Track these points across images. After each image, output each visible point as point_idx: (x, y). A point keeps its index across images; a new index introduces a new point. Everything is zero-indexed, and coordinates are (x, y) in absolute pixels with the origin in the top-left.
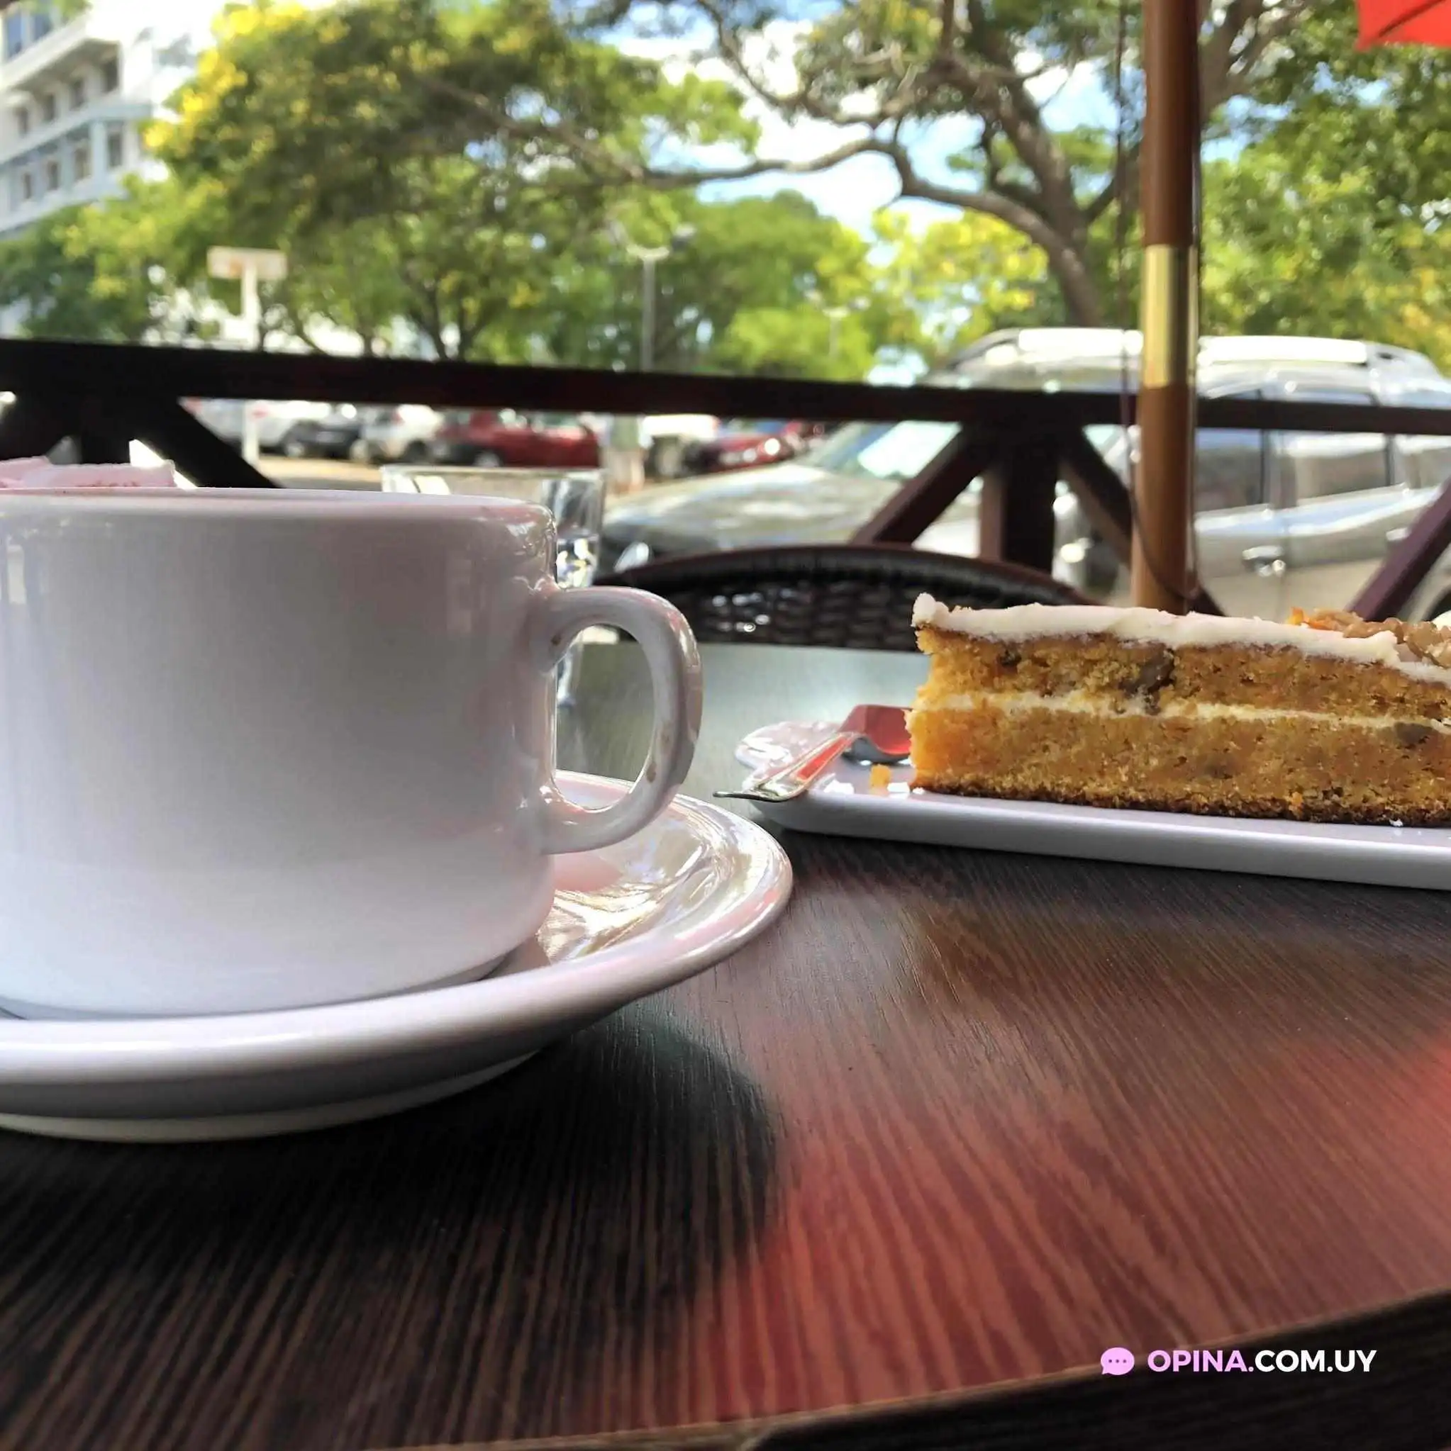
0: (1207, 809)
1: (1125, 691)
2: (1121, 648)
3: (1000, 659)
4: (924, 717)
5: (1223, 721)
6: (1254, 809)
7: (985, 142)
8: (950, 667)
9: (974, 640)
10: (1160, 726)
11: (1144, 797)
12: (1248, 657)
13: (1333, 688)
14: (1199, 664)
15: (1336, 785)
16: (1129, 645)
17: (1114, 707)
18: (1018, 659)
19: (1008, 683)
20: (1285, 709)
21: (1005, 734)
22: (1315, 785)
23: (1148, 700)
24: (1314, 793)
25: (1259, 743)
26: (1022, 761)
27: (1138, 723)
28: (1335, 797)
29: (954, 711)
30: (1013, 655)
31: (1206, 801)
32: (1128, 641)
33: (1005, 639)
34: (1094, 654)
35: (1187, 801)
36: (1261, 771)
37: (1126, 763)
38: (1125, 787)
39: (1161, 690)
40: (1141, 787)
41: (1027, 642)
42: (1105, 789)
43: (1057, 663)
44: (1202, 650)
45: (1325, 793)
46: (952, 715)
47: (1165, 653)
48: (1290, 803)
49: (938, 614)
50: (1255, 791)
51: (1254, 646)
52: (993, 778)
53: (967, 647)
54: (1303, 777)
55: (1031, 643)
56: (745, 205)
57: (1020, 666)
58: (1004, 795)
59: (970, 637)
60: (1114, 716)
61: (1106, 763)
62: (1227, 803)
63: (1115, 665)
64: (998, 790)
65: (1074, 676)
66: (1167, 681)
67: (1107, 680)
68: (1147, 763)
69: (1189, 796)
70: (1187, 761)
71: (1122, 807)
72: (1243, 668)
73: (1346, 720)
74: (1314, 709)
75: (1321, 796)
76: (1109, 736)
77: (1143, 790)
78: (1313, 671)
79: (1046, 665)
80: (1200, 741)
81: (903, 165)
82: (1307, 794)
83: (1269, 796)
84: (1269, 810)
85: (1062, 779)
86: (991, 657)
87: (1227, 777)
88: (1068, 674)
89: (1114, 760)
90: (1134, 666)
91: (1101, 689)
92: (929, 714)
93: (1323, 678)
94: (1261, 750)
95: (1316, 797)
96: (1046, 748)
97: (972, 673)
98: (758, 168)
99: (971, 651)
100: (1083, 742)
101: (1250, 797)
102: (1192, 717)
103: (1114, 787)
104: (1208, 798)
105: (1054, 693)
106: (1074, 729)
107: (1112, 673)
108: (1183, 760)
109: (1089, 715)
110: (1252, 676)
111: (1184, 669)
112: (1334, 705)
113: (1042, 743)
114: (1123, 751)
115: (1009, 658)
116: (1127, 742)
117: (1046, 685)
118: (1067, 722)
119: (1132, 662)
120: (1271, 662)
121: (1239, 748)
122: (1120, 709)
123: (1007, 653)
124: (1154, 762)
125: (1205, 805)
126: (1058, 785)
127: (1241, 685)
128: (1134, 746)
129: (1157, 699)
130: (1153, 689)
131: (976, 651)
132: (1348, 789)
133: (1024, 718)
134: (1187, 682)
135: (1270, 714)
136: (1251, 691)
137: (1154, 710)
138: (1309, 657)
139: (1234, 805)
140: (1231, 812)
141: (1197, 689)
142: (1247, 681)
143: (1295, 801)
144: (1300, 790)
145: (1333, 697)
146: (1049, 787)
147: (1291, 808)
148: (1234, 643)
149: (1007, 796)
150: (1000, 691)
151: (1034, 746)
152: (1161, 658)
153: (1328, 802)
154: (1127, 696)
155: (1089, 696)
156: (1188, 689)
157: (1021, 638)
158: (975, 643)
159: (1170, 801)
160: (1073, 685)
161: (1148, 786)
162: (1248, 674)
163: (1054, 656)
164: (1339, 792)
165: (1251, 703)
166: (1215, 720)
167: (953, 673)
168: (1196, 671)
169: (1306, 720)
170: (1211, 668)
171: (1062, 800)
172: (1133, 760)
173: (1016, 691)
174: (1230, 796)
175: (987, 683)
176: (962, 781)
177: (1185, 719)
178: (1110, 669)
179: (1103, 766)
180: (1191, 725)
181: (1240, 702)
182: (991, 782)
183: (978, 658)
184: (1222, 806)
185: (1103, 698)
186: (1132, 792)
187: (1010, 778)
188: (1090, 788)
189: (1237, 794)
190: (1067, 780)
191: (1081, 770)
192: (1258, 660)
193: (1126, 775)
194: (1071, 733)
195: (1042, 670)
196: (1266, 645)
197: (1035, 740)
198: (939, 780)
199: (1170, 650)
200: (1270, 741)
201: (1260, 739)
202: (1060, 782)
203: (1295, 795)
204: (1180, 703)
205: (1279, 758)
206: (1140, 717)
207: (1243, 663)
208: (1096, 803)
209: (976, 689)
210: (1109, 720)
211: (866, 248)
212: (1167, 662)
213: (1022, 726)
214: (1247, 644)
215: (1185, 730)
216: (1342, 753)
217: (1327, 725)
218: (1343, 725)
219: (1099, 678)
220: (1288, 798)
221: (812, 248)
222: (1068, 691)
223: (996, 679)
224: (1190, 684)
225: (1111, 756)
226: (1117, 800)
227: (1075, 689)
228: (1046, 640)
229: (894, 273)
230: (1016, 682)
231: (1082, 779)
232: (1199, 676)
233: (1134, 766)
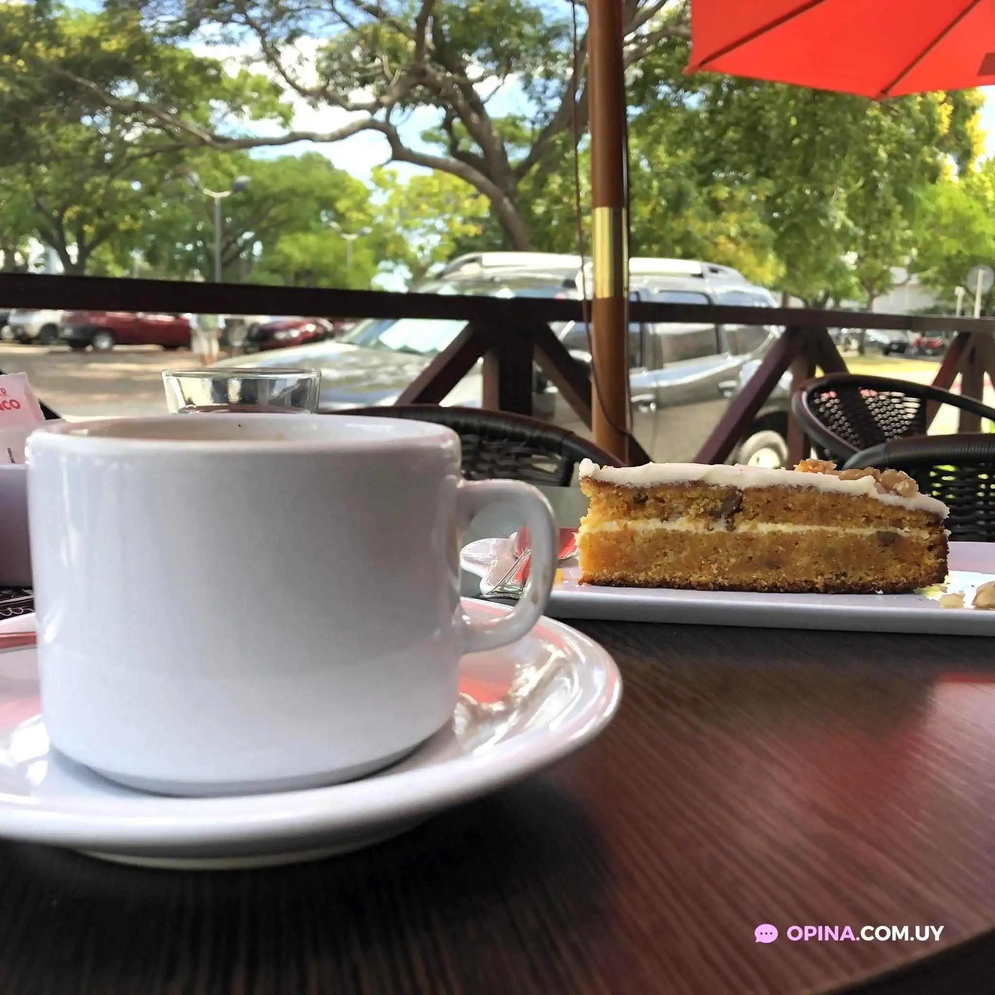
0: (767, 589)
1: (713, 517)
2: (709, 490)
3: (635, 498)
4: (588, 538)
5: (774, 533)
6: (795, 588)
8: (602, 505)
9: (619, 487)
10: (736, 538)
11: (728, 583)
12: (788, 494)
13: (838, 511)
14: (758, 499)
15: (843, 570)
16: (715, 488)
17: (707, 527)
18: (646, 498)
19: (640, 514)
20: (810, 525)
21: (639, 547)
22: (831, 571)
23: (728, 522)
24: (830, 576)
25: (796, 546)
26: (651, 562)
27: (721, 536)
28: (843, 578)
29: (607, 532)
30: (643, 496)
31: (766, 584)
32: (713, 486)
33: (638, 486)
34: (694, 494)
35: (754, 584)
36: (798, 564)
37: (715, 562)
38: (716, 577)
39: (736, 515)
40: (726, 576)
41: (652, 487)
42: (703, 579)
43: (670, 500)
44: (759, 490)
45: (837, 575)
46: (606, 535)
47: (737, 492)
48: (817, 583)
49: (595, 472)
50: (794, 576)
51: (791, 487)
52: (633, 575)
53: (615, 492)
54: (823, 566)
55: (654, 488)
57: (648, 503)
58: (640, 585)
59: (616, 485)
60: (707, 533)
61: (703, 562)
62: (779, 584)
63: (707, 500)
64: (636, 582)
65: (681, 508)
66: (738, 510)
67: (702, 510)
68: (729, 561)
69: (755, 581)
70: (753, 559)
71: (715, 590)
72: (785, 500)
73: (847, 530)
74: (828, 525)
75: (834, 578)
76: (705, 545)
77: (727, 579)
78: (827, 502)
79: (663, 502)
80: (760, 546)
82: (826, 576)
83: (803, 579)
84: (804, 587)
85: (676, 573)
86: (629, 497)
87: (778, 568)
88: (677, 507)
89: (707, 560)
90: (718, 501)
91: (697, 515)
92: (591, 535)
93: (833, 506)
94: (798, 550)
95: (831, 578)
96: (665, 554)
97: (617, 507)
99: (617, 494)
100: (689, 548)
101: (792, 581)
102: (755, 531)
103: (710, 577)
104: (767, 582)
105: (669, 519)
106: (682, 541)
107: (704, 506)
108: (751, 558)
109: (691, 532)
110: (790, 505)
111: (749, 502)
112: (840, 522)
113: (663, 551)
114: (713, 554)
115: (641, 498)
116: (715, 549)
117: (664, 514)
118: (678, 537)
119: (717, 498)
120: (802, 497)
121: (784, 550)
122: (710, 528)
123: (639, 495)
124: (733, 560)
125: (765, 586)
126: (674, 578)
127: (784, 511)
128: (720, 551)
129: (733, 521)
130: (731, 515)
131: (620, 494)
132: (850, 573)
133: (651, 536)
134: (752, 510)
135: (802, 529)
136: (790, 515)
137: (731, 528)
138: (824, 493)
139: (783, 585)
140: (781, 590)
141: (757, 514)
142: (787, 509)
143: (819, 581)
144: (822, 574)
145: (839, 517)
146: (668, 579)
147: (817, 586)
148: (779, 485)
149: (642, 585)
150: (635, 519)
151: (658, 553)
152: (734, 495)
153: (838, 581)
154: (715, 520)
155: (690, 521)
156: (752, 514)
157: (648, 485)
158: (619, 489)
159: (744, 584)
160: (681, 513)
161: (731, 575)
162: (788, 504)
163: (669, 496)
164: (845, 574)
165: (790, 522)
166: (769, 533)
167: (605, 508)
168: (756, 503)
169: (824, 531)
170: (765, 501)
171: (676, 587)
172: (720, 559)
173: (645, 519)
174: (780, 580)
175: (627, 514)
176: (613, 577)
177: (750, 533)
178: (703, 503)
179: (702, 564)
180: (755, 537)
181: (784, 521)
182: (632, 577)
183: (621, 499)
184: (776, 586)
185: (701, 521)
186: (720, 580)
187: (643, 574)
188: (694, 578)
189: (784, 578)
190: (680, 574)
191: (688, 567)
192: (793, 495)
193: (716, 569)
194: (681, 544)
195: (661, 505)
196: (798, 486)
197: (659, 549)
198: (598, 577)
199: (740, 491)
200: (803, 545)
201: (796, 544)
202: (675, 575)
203: (819, 577)
204: (747, 524)
205: (809, 555)
206: (723, 533)
207: (784, 498)
208: (698, 588)
209: (620, 518)
210: (703, 535)
212: (738, 498)
213: (650, 541)
214: (787, 486)
215: (751, 540)
216: (846, 551)
217: (836, 534)
218: (846, 534)
219: (697, 509)
220: (816, 580)
222: (678, 518)
223: (632, 512)
224: (753, 511)
225: (706, 558)
226: (712, 586)
227: (682, 516)
228: (664, 486)
230: (646, 513)
231: (689, 573)
232: (758, 506)
233: (721, 563)
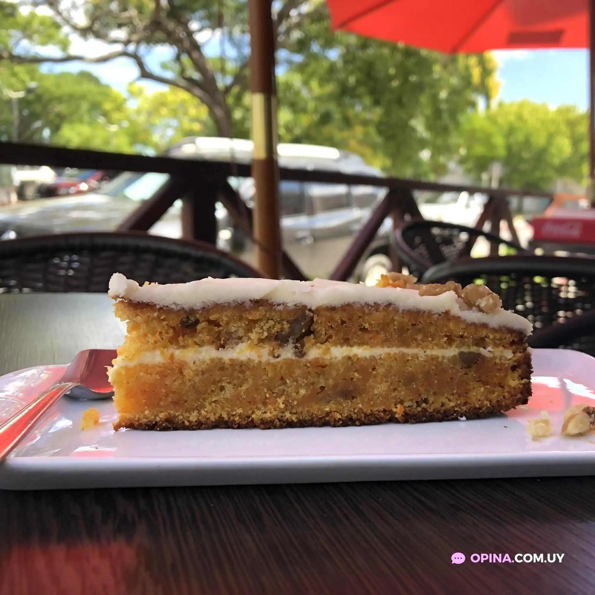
0: (341, 422)
1: (280, 342)
2: (275, 309)
3: (182, 322)
4: (123, 372)
5: (349, 358)
6: (373, 419)
7: (178, 58)
8: (142, 331)
9: (161, 308)
10: (306, 365)
11: (297, 418)
12: (364, 312)
13: (419, 331)
14: (331, 319)
15: (424, 397)
16: (281, 308)
17: (272, 354)
18: (197, 322)
19: (190, 341)
20: (389, 347)
21: (189, 380)
22: (411, 398)
23: (296, 347)
24: (410, 404)
25: (374, 372)
26: (204, 400)
27: (289, 363)
28: (424, 405)
29: (147, 365)
30: (193, 319)
31: (339, 416)
32: (279, 305)
33: (186, 307)
34: (255, 315)
35: (327, 418)
36: (376, 392)
37: (282, 395)
38: (283, 412)
39: (305, 339)
40: (294, 411)
41: (203, 308)
42: (268, 415)
43: (228, 323)
44: (332, 309)
45: (417, 402)
46: (146, 368)
47: (307, 312)
48: (396, 412)
49: (129, 290)
50: (372, 406)
51: (367, 305)
52: (182, 415)
53: (156, 314)
54: (403, 393)
55: (206, 309)
56: (64, 75)
57: (199, 327)
58: (192, 427)
59: (158, 307)
60: (273, 360)
61: (268, 396)
62: (354, 416)
63: (271, 323)
64: (187, 423)
65: (241, 333)
66: (309, 332)
67: (266, 334)
68: (298, 393)
69: (328, 414)
70: (326, 389)
71: (281, 427)
72: (361, 320)
73: (429, 352)
74: (408, 346)
75: (415, 405)
76: (269, 376)
77: (295, 413)
78: (406, 320)
79: (219, 325)
80: (334, 373)
81: (141, 64)
82: (406, 404)
83: (381, 409)
84: (382, 418)
85: (236, 411)
86: (175, 322)
87: (353, 398)
88: (236, 331)
89: (273, 393)
90: (285, 323)
91: (261, 341)
92: (127, 368)
93: (413, 325)
94: (375, 377)
95: (412, 406)
96: (222, 388)
97: (161, 333)
98: (69, 59)
99: (158, 317)
100: (250, 381)
101: (369, 411)
102: (327, 357)
103: (275, 413)
104: (341, 414)
105: (226, 347)
106: (243, 372)
107: (269, 329)
108: (322, 388)
109: (253, 361)
110: (367, 326)
111: (321, 323)
112: (421, 342)
113: (219, 384)
114: (280, 386)
115: (190, 322)
116: (282, 379)
117: (220, 341)
118: (237, 368)
119: (283, 320)
120: (379, 315)
121: (361, 377)
122: (276, 355)
123: (188, 318)
124: (303, 392)
125: (340, 419)
126: (233, 415)
127: (360, 332)
128: (288, 381)
129: (303, 346)
130: (300, 339)
131: (162, 318)
132: (431, 399)
133: (204, 367)
134: (323, 333)
135: (379, 352)
136: (366, 336)
137: (301, 354)
138: (403, 311)
139: (359, 418)
140: (357, 423)
141: (330, 337)
142: (364, 330)
143: (399, 411)
144: (402, 402)
145: (419, 337)
146: (225, 416)
147: (397, 416)
148: (354, 303)
149: (194, 427)
150: (184, 347)
151: (213, 388)
152: (304, 316)
153: (419, 409)
154: (281, 346)
155: (252, 346)
156: (324, 337)
157: (198, 306)
158: (161, 311)
159: (315, 419)
160: (240, 338)
161: (300, 409)
162: (364, 324)
163: (225, 319)
164: (426, 401)
165: (367, 344)
166: (343, 358)
167: (145, 335)
168: (329, 324)
169: (404, 354)
170: (339, 321)
171: (236, 426)
172: (288, 391)
173: (197, 346)
174: (356, 411)
175: (173, 341)
176: (158, 419)
177: (323, 359)
178: (268, 325)
179: (266, 398)
180: (327, 363)
181: (361, 344)
182: (181, 417)
183: (165, 323)
184: (350, 419)
185: (264, 348)
186: (288, 415)
187: (195, 413)
188: (257, 416)
189: (360, 409)
190: (240, 411)
191: (250, 402)
192: (370, 314)
193: (283, 403)
194: (240, 375)
195: (216, 329)
196: (375, 303)
197: (214, 383)
198: (138, 421)
199: (310, 310)
200: (381, 370)
201: (374, 369)
202: (234, 413)
203: (399, 406)
204: (319, 348)
205: (387, 382)
206: (292, 360)
207: (360, 317)
208: (262, 426)
209: (165, 347)
210: (268, 364)
211: (125, 100)
212: (308, 319)
213: (203, 373)
214: (363, 303)
215: (324, 367)
216: (427, 375)
217: (416, 356)
218: (427, 356)
219: (260, 333)
220: (394, 410)
221: (99, 98)
222: (237, 344)
223: (181, 338)
224: (326, 333)
225: (271, 390)
226: (278, 423)
227: (242, 342)
228: (218, 307)
229: (138, 112)
230: (197, 340)
231: (251, 409)
232: (332, 328)
233: (288, 396)
